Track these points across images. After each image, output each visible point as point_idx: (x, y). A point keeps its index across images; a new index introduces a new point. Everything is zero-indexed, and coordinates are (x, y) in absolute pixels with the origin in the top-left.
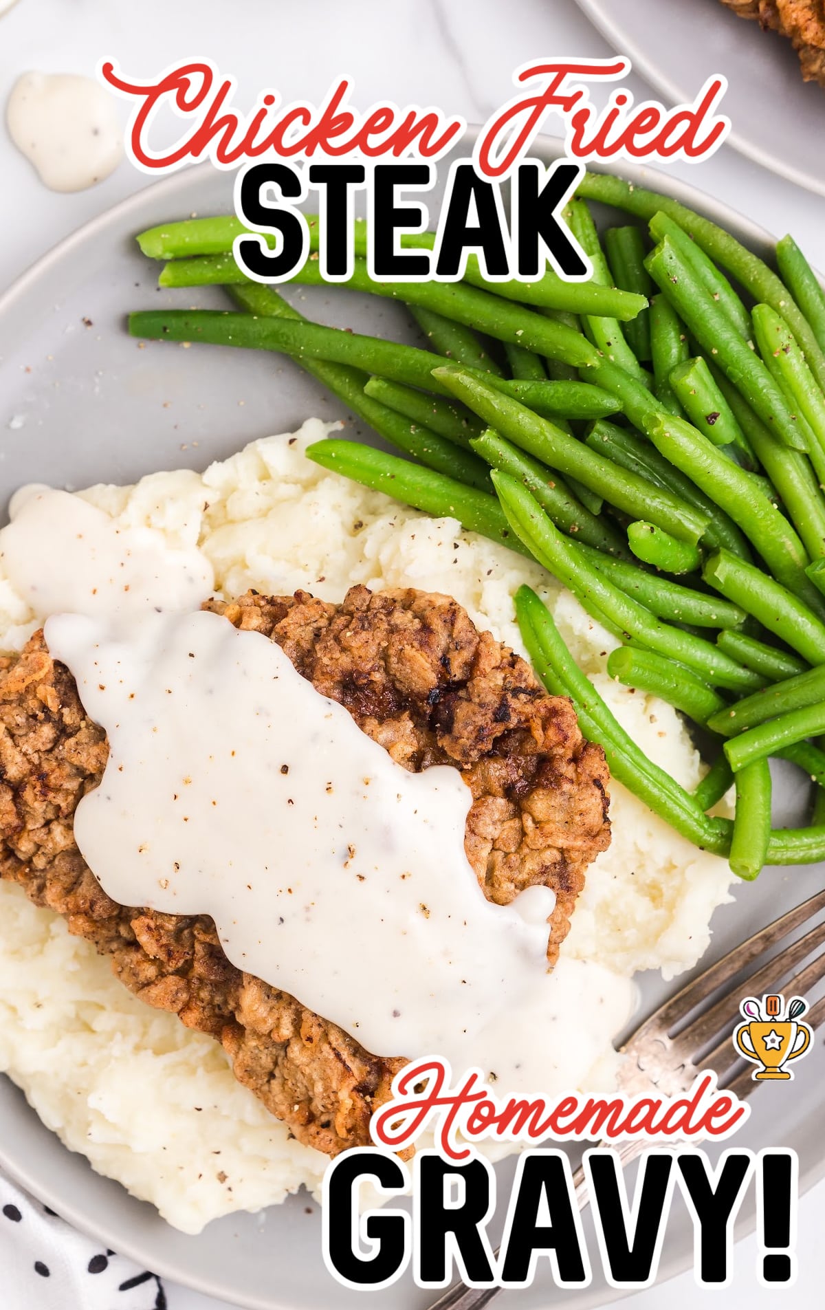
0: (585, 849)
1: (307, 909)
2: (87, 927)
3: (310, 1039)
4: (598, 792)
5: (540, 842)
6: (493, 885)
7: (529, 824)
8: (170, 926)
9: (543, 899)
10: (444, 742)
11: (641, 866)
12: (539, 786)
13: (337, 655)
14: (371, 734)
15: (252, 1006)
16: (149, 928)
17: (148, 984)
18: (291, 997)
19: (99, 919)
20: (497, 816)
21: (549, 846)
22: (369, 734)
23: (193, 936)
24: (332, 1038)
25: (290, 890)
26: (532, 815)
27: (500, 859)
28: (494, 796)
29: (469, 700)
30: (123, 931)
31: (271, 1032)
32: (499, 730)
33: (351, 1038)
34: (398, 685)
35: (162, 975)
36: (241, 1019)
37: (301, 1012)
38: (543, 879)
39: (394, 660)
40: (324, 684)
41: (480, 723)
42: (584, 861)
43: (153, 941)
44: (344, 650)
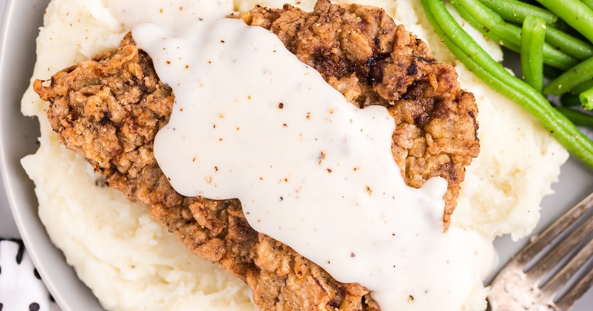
0: (464, 154)
1: (297, 191)
2: (162, 211)
3: (300, 273)
4: (471, 120)
5: (437, 150)
6: (409, 177)
7: (430, 139)
8: (213, 207)
9: (440, 184)
10: (378, 89)
11: (497, 172)
12: (436, 116)
13: (311, 38)
14: (333, 85)
15: (264, 255)
16: (201, 209)
17: (200, 244)
18: (288, 247)
19: (170, 206)
20: (410, 135)
21: (442, 153)
22: (331, 85)
23: (227, 214)
24: (313, 273)
25: (286, 180)
26: (432, 135)
27: (413, 160)
28: (409, 123)
29: (392, 63)
30: (185, 215)
31: (276, 270)
32: (410, 81)
33: (325, 272)
34: (348, 56)
35: (209, 238)
36: (258, 263)
37: (295, 257)
38: (439, 173)
39: (346, 40)
40: (304, 56)
41: (399, 76)
42: (464, 163)
43: (203, 217)
44: (315, 35)
